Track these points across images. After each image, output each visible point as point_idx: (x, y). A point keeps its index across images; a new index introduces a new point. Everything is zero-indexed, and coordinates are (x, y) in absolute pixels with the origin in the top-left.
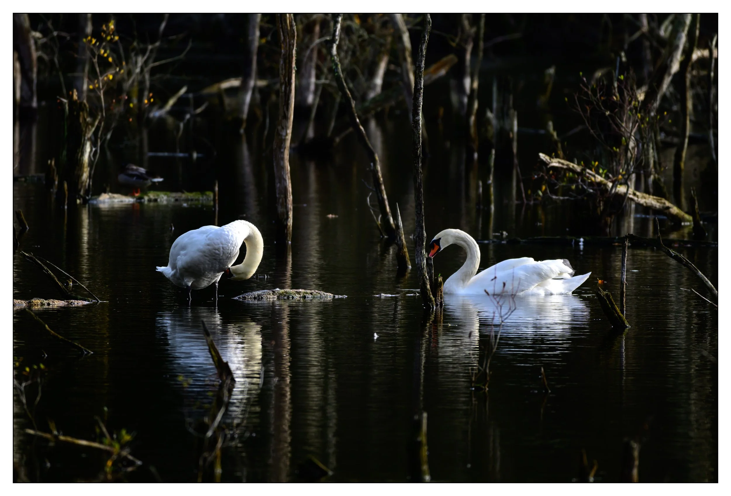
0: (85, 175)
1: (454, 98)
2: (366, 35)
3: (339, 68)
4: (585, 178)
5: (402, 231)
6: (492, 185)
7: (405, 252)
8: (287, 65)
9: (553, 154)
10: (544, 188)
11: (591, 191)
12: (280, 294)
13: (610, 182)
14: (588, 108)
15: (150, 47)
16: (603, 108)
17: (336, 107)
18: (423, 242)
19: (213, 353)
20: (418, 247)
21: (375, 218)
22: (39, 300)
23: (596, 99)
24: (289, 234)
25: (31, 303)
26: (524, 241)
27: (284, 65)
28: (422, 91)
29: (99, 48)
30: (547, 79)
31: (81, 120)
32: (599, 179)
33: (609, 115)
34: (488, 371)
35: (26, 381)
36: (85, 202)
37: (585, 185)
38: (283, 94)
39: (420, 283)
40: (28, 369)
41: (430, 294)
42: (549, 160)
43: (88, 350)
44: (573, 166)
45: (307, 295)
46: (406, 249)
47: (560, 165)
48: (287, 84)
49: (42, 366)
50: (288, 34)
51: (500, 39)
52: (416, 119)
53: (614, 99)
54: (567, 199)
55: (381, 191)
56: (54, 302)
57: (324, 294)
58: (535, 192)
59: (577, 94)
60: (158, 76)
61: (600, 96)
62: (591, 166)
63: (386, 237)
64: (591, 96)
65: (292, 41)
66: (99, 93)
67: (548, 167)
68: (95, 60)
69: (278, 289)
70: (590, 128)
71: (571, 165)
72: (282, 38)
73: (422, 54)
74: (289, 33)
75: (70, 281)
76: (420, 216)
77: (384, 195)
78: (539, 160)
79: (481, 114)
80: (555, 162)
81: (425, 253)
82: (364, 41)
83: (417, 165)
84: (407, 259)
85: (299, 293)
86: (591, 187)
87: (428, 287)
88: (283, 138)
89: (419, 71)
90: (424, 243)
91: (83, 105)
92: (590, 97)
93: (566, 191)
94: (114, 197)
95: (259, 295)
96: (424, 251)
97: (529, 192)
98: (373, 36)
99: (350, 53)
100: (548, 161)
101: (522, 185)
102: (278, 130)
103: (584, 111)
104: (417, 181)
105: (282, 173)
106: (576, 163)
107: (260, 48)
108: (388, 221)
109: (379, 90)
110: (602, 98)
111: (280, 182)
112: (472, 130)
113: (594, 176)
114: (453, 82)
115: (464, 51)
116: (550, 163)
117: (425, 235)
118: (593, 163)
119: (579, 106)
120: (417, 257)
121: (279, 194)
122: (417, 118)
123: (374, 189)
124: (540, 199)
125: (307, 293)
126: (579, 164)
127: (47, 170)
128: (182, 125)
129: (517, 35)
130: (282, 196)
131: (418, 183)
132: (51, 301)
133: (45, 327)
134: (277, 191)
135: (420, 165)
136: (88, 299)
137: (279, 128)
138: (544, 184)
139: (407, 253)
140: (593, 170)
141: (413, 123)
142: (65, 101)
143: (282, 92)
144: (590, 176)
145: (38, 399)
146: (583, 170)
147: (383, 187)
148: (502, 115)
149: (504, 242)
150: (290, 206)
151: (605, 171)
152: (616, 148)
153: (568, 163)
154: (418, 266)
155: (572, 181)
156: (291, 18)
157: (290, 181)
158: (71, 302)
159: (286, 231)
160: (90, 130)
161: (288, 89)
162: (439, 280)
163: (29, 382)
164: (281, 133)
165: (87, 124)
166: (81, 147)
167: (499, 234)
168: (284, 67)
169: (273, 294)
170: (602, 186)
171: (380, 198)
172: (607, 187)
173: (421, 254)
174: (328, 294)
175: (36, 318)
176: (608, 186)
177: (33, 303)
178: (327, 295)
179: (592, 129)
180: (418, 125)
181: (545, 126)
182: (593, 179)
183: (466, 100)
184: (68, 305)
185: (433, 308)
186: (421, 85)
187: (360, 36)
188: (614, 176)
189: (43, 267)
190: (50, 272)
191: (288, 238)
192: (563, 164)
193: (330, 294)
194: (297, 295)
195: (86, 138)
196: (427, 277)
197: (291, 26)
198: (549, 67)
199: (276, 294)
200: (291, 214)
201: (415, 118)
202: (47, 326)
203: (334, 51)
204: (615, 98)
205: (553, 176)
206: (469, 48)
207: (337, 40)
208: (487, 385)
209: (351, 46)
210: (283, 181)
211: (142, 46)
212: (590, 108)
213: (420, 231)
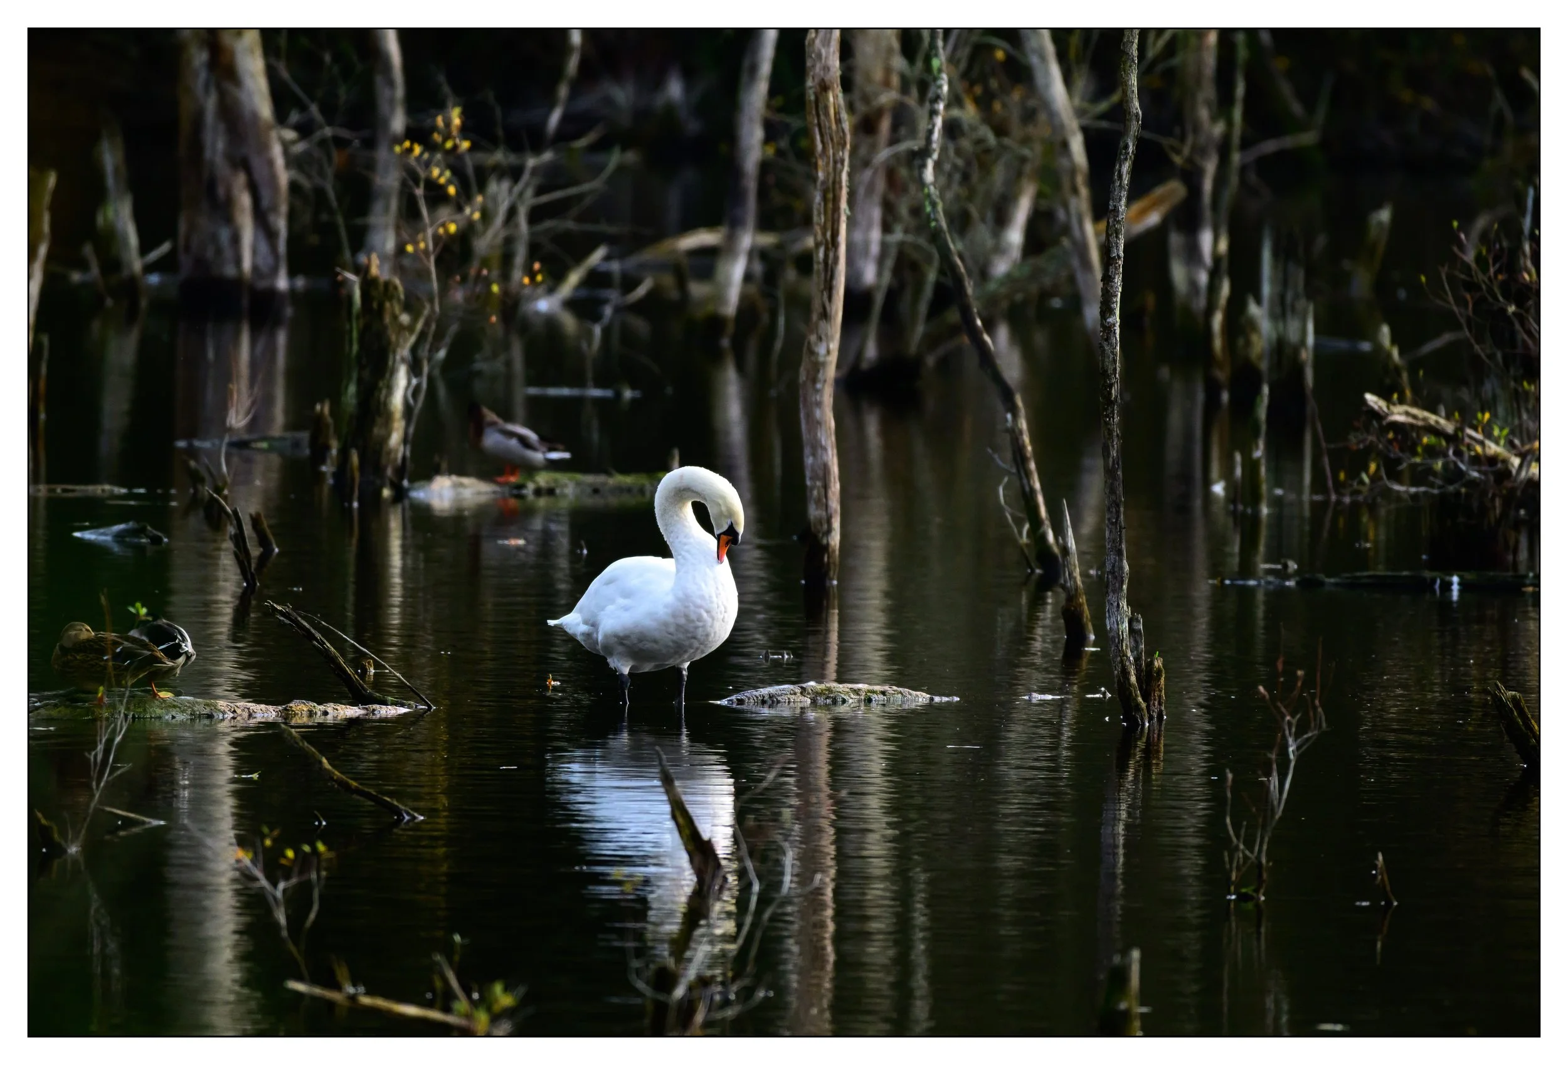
0: (395, 438)
1: (1178, 273)
2: (991, 139)
3: (938, 212)
4: (1464, 449)
5: (1074, 559)
6: (1263, 461)
7: (1081, 605)
8: (830, 205)
9: (1395, 396)
10: (1373, 467)
11: (1475, 474)
12: (817, 693)
13: (1516, 455)
14: (1468, 297)
15: (531, 162)
16: (1501, 299)
17: (928, 292)
18: (1122, 583)
19: (681, 820)
20: (1111, 594)
21: (1016, 530)
22: (304, 704)
23: (1486, 280)
24: (832, 566)
25: (288, 710)
26: (1332, 580)
27: (822, 204)
28: (1121, 262)
29: (427, 165)
30: (1373, 232)
31: (387, 319)
32: (1493, 448)
33: (1514, 313)
34: (1264, 860)
35: (287, 878)
36: (400, 495)
37: (1462, 461)
38: (821, 267)
39: (1116, 672)
40: (290, 854)
41: (1136, 695)
42: (1385, 409)
43: (412, 812)
44: (1437, 422)
45: (874, 697)
46: (1082, 598)
47: (1410, 420)
48: (830, 246)
49: (321, 847)
50: (832, 139)
51: (1270, 146)
52: (1108, 323)
53: (1524, 278)
54: (1425, 493)
55: (1028, 474)
56: (337, 710)
57: (910, 694)
58: (1354, 474)
59: (1446, 268)
60: (548, 224)
61: (1496, 274)
62: (1475, 422)
63: (1038, 571)
64: (1476, 273)
65: (841, 153)
66: (425, 261)
67: (1384, 423)
68: (419, 192)
69: (812, 683)
70: (1473, 341)
71: (1432, 418)
72: (819, 147)
73: (1121, 183)
74: (834, 135)
75: (369, 663)
76: (1116, 528)
77: (1034, 482)
78: (1364, 409)
79: (1236, 308)
80: (1399, 414)
81: (1125, 607)
82: (987, 151)
83: (1110, 420)
84: (1085, 620)
85: (857, 692)
86: (1476, 467)
87: (1133, 679)
88: (821, 359)
89: (1115, 220)
90: (1125, 587)
91: (391, 288)
92: (1473, 273)
93: (1420, 476)
94: (461, 485)
95: (771, 696)
96: (1125, 604)
97: (1342, 476)
98: (1006, 141)
99: (957, 177)
100: (1383, 411)
101: (1326, 461)
102: (809, 343)
103: (1461, 301)
104: (1109, 454)
105: (819, 434)
106: (1443, 413)
107: (765, 167)
108: (1044, 537)
109: (1016, 253)
110: (1500, 277)
111: (814, 455)
112: (1218, 343)
113: (1482, 443)
114: (1175, 240)
115: (1199, 173)
116: (1387, 415)
117: (1127, 568)
118: (1480, 415)
119: (1450, 294)
120: (1109, 616)
121: (811, 478)
122: (1110, 320)
123: (1014, 470)
124: (1365, 489)
125: (874, 692)
126: (1448, 417)
127: (316, 426)
128: (597, 330)
129: (1308, 138)
130: (819, 483)
131: (1111, 459)
132: (330, 707)
133: (321, 762)
134: (808, 473)
135: (1117, 419)
136: (409, 702)
137: (813, 338)
138: (1374, 460)
139: (1086, 607)
140: (1480, 429)
141: (1101, 331)
142: (351, 276)
143: (819, 263)
144: (1473, 443)
145: (312, 916)
146: (1460, 429)
147: (1032, 466)
148: (1281, 310)
149: (1290, 583)
150: (835, 504)
151: (1506, 432)
152: (1529, 383)
153: (1426, 414)
154: (1112, 634)
155: (1432, 452)
156: (839, 106)
157: (835, 451)
158: (374, 710)
159: (826, 559)
160: (406, 341)
161: (831, 255)
162: (1156, 664)
163: (294, 881)
164: (816, 350)
165: (401, 328)
166: (387, 375)
167: (1279, 567)
168: (822, 210)
169: (801, 693)
170: (1499, 465)
171: (1027, 489)
172: (1510, 467)
173: (1118, 610)
174: (918, 693)
175: (303, 743)
176: (1513, 465)
177: (293, 711)
178: (917, 696)
179: (1478, 343)
180: (1112, 334)
181: (1373, 337)
182: (1479, 449)
183: (1203, 278)
184: (367, 715)
185: (1143, 725)
186: (1118, 250)
187: (979, 142)
188: (1523, 444)
189: (313, 635)
190: (329, 645)
191: (831, 573)
192: (1415, 417)
193: (924, 694)
194: (852, 696)
195: (398, 357)
196: (1131, 658)
197: (839, 121)
198: (1379, 206)
199: (809, 694)
200: (836, 524)
201: (1106, 320)
202: (324, 760)
203: (929, 174)
204: (1527, 277)
205: (1395, 444)
206: (1210, 167)
207: (934, 150)
208: (1262, 891)
209: (960, 162)
210: (819, 451)
211: (512, 159)
212: (1472, 298)
213: (1115, 561)
